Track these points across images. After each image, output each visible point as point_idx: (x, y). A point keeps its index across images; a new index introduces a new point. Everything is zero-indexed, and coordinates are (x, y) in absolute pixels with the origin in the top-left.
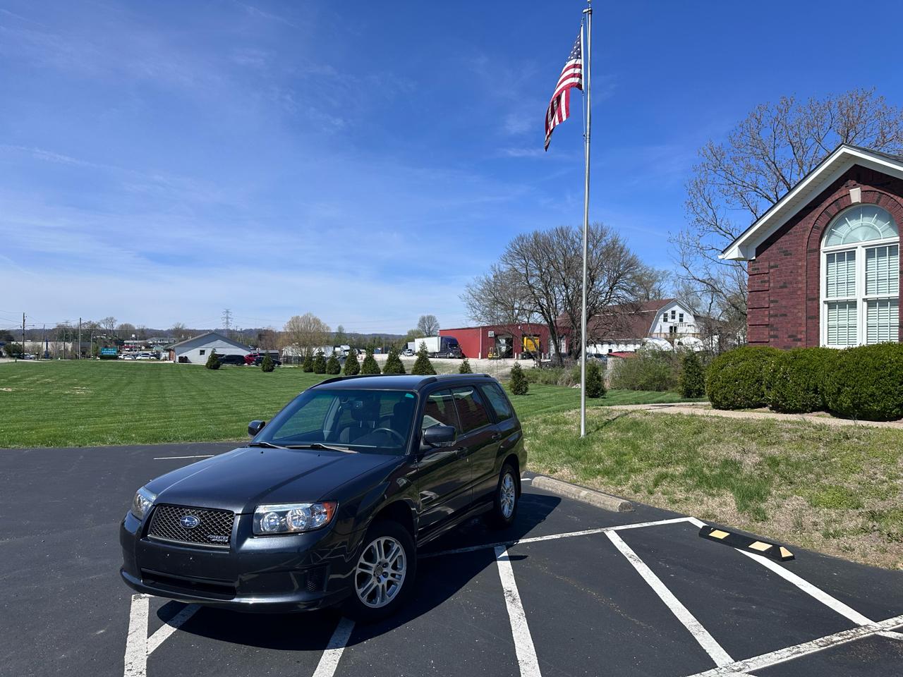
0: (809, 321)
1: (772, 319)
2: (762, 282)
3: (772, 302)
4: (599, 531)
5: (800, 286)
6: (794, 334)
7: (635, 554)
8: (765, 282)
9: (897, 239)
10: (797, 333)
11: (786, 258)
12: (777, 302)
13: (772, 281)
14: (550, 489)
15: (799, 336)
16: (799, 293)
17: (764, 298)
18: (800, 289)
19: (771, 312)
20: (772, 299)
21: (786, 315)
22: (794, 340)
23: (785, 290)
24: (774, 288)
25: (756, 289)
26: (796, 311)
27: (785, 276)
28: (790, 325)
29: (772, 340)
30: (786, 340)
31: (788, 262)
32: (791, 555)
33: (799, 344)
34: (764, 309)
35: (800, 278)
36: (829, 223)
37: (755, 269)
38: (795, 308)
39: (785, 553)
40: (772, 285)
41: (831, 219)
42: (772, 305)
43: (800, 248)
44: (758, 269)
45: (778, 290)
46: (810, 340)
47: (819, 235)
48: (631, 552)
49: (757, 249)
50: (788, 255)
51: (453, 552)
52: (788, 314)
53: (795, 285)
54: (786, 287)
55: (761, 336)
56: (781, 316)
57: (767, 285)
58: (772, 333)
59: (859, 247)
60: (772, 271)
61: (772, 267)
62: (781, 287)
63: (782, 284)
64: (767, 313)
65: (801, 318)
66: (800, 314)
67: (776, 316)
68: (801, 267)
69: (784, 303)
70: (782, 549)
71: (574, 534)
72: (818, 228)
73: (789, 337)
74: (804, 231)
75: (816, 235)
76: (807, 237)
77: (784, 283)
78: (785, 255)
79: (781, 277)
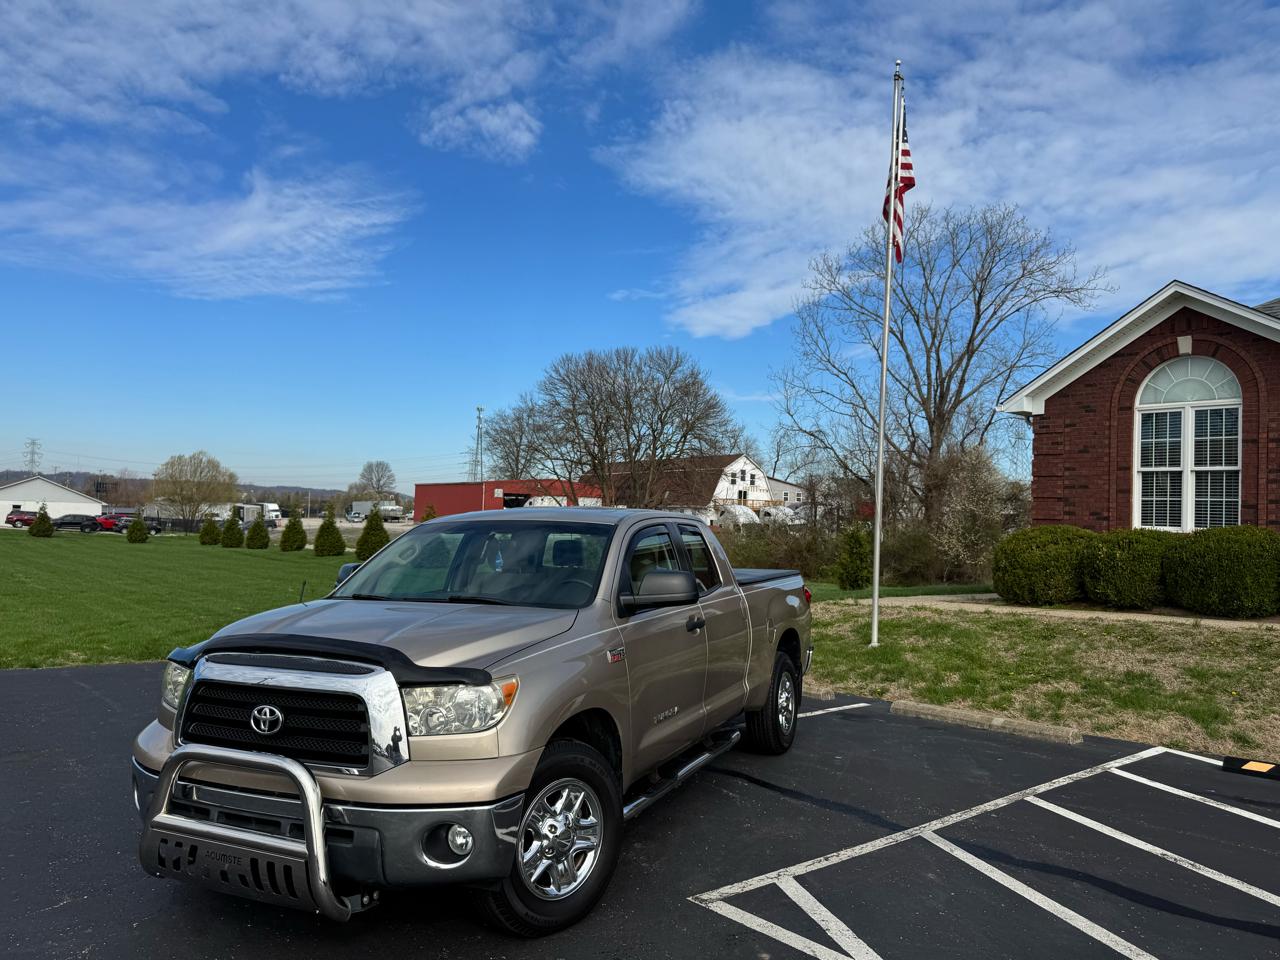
0: (1120, 495)
1: (1067, 491)
2: (1053, 444)
3: (1068, 469)
4: (1098, 770)
5: (1108, 451)
6: (1099, 511)
8: (1057, 443)
9: (1239, 401)
10: (1103, 510)
12: (1074, 469)
13: (1067, 443)
14: (930, 717)
16: (1106, 460)
17: (1057, 463)
18: (1108, 455)
19: (1066, 483)
20: (1067, 465)
21: (1086, 487)
22: (1098, 519)
23: (1086, 455)
24: (1070, 452)
25: (1045, 451)
26: (1101, 482)
27: (1086, 438)
28: (1092, 500)
29: (1067, 517)
30: (1086, 518)
31: (1091, 420)
34: (1055, 478)
35: (1107, 442)
37: (1043, 427)
38: (1100, 478)
40: (1067, 448)
41: (1150, 371)
42: (1067, 473)
43: (1108, 404)
44: (1048, 427)
45: (1075, 456)
46: (1120, 519)
47: (1132, 389)
49: (1046, 401)
50: (1091, 411)
52: (1090, 486)
53: (1100, 450)
54: (1088, 452)
55: (1052, 512)
56: (1081, 487)
57: (1060, 447)
58: (1067, 509)
59: (1187, 407)
60: (1067, 430)
61: (1067, 426)
62: (1080, 452)
63: (1081, 447)
64: (1059, 483)
65: (1109, 492)
66: (1108, 487)
67: (1074, 487)
68: (1109, 428)
69: (1084, 472)
72: (1133, 381)
73: (1092, 514)
74: (1115, 383)
75: (1129, 389)
76: (1119, 391)
77: (1085, 446)
78: (1087, 411)
79: (1080, 439)
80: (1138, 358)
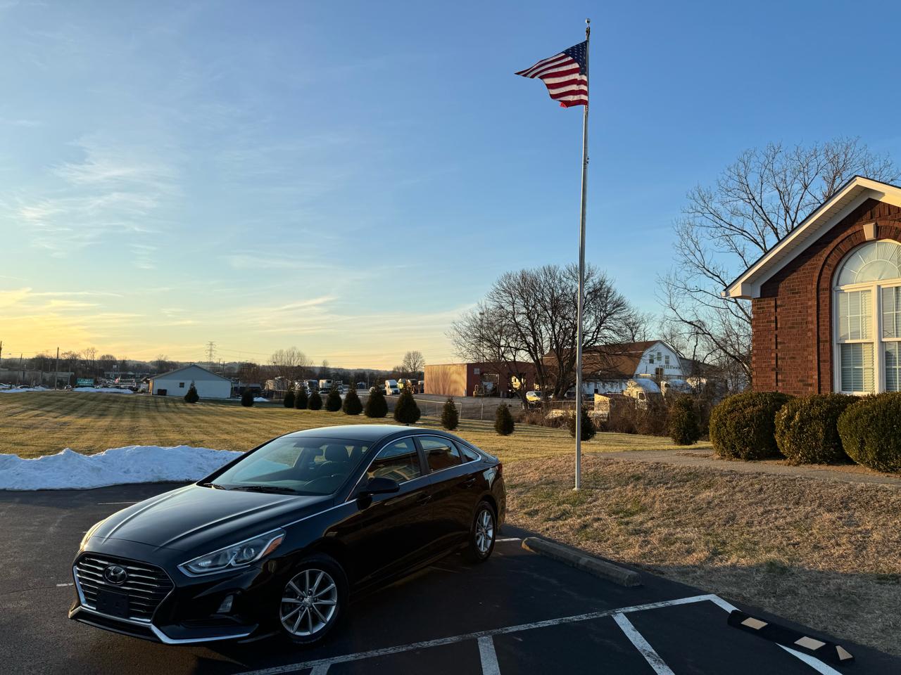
0: (821, 365)
1: (779, 362)
2: (768, 322)
3: (781, 343)
4: (605, 614)
5: (811, 326)
6: (805, 378)
7: (654, 651)
8: (771, 322)
10: (808, 377)
11: (795, 297)
12: (784, 343)
13: (778, 321)
15: (810, 382)
16: (810, 334)
17: (771, 339)
18: (811, 330)
19: (779, 355)
20: (779, 340)
21: (794, 358)
22: (805, 385)
23: (794, 331)
24: (781, 328)
25: (762, 328)
26: (806, 353)
27: (793, 316)
28: (799, 369)
29: (780, 384)
30: (795, 385)
32: (851, 657)
33: (810, 389)
34: (770, 351)
35: (810, 319)
36: (840, 260)
37: (761, 308)
38: (804, 350)
39: (843, 654)
40: (779, 326)
41: (843, 257)
42: (779, 347)
43: (810, 286)
44: (763, 308)
45: (785, 331)
46: (822, 385)
47: (830, 272)
48: (649, 648)
49: (762, 286)
50: (797, 293)
51: (425, 644)
52: (797, 357)
53: (804, 326)
54: (793, 328)
55: (768, 380)
56: (790, 358)
57: (773, 325)
58: (779, 377)
59: (875, 286)
60: (779, 310)
61: (779, 306)
62: (790, 328)
63: (790, 324)
64: (773, 355)
65: (812, 362)
66: (810, 358)
67: (784, 358)
68: (811, 307)
69: (792, 345)
70: (839, 648)
71: (575, 618)
72: (829, 265)
73: (801, 381)
74: (815, 268)
75: (827, 272)
76: (817, 274)
77: (793, 324)
78: (793, 293)
79: (788, 317)
80: (832, 246)
